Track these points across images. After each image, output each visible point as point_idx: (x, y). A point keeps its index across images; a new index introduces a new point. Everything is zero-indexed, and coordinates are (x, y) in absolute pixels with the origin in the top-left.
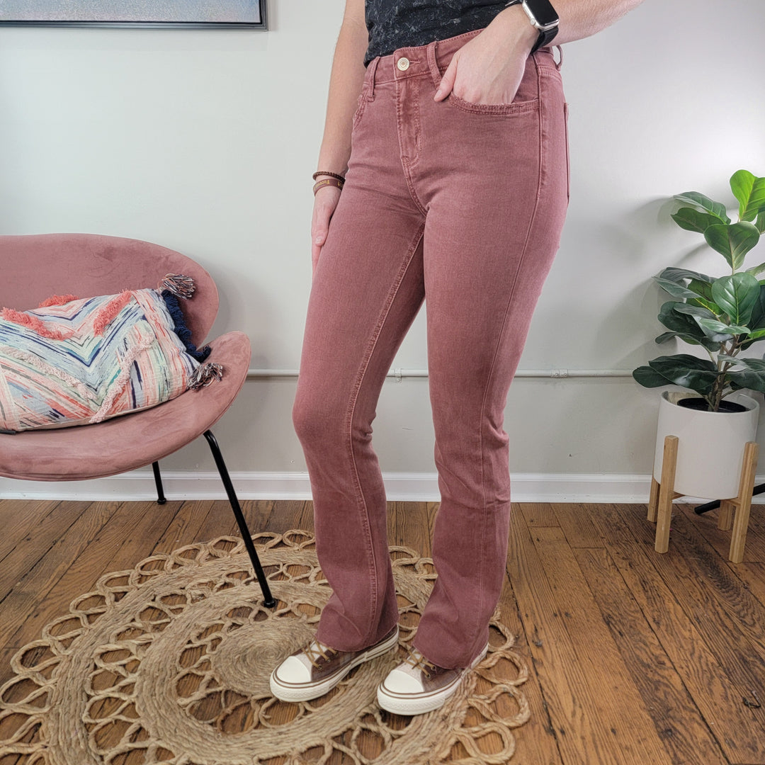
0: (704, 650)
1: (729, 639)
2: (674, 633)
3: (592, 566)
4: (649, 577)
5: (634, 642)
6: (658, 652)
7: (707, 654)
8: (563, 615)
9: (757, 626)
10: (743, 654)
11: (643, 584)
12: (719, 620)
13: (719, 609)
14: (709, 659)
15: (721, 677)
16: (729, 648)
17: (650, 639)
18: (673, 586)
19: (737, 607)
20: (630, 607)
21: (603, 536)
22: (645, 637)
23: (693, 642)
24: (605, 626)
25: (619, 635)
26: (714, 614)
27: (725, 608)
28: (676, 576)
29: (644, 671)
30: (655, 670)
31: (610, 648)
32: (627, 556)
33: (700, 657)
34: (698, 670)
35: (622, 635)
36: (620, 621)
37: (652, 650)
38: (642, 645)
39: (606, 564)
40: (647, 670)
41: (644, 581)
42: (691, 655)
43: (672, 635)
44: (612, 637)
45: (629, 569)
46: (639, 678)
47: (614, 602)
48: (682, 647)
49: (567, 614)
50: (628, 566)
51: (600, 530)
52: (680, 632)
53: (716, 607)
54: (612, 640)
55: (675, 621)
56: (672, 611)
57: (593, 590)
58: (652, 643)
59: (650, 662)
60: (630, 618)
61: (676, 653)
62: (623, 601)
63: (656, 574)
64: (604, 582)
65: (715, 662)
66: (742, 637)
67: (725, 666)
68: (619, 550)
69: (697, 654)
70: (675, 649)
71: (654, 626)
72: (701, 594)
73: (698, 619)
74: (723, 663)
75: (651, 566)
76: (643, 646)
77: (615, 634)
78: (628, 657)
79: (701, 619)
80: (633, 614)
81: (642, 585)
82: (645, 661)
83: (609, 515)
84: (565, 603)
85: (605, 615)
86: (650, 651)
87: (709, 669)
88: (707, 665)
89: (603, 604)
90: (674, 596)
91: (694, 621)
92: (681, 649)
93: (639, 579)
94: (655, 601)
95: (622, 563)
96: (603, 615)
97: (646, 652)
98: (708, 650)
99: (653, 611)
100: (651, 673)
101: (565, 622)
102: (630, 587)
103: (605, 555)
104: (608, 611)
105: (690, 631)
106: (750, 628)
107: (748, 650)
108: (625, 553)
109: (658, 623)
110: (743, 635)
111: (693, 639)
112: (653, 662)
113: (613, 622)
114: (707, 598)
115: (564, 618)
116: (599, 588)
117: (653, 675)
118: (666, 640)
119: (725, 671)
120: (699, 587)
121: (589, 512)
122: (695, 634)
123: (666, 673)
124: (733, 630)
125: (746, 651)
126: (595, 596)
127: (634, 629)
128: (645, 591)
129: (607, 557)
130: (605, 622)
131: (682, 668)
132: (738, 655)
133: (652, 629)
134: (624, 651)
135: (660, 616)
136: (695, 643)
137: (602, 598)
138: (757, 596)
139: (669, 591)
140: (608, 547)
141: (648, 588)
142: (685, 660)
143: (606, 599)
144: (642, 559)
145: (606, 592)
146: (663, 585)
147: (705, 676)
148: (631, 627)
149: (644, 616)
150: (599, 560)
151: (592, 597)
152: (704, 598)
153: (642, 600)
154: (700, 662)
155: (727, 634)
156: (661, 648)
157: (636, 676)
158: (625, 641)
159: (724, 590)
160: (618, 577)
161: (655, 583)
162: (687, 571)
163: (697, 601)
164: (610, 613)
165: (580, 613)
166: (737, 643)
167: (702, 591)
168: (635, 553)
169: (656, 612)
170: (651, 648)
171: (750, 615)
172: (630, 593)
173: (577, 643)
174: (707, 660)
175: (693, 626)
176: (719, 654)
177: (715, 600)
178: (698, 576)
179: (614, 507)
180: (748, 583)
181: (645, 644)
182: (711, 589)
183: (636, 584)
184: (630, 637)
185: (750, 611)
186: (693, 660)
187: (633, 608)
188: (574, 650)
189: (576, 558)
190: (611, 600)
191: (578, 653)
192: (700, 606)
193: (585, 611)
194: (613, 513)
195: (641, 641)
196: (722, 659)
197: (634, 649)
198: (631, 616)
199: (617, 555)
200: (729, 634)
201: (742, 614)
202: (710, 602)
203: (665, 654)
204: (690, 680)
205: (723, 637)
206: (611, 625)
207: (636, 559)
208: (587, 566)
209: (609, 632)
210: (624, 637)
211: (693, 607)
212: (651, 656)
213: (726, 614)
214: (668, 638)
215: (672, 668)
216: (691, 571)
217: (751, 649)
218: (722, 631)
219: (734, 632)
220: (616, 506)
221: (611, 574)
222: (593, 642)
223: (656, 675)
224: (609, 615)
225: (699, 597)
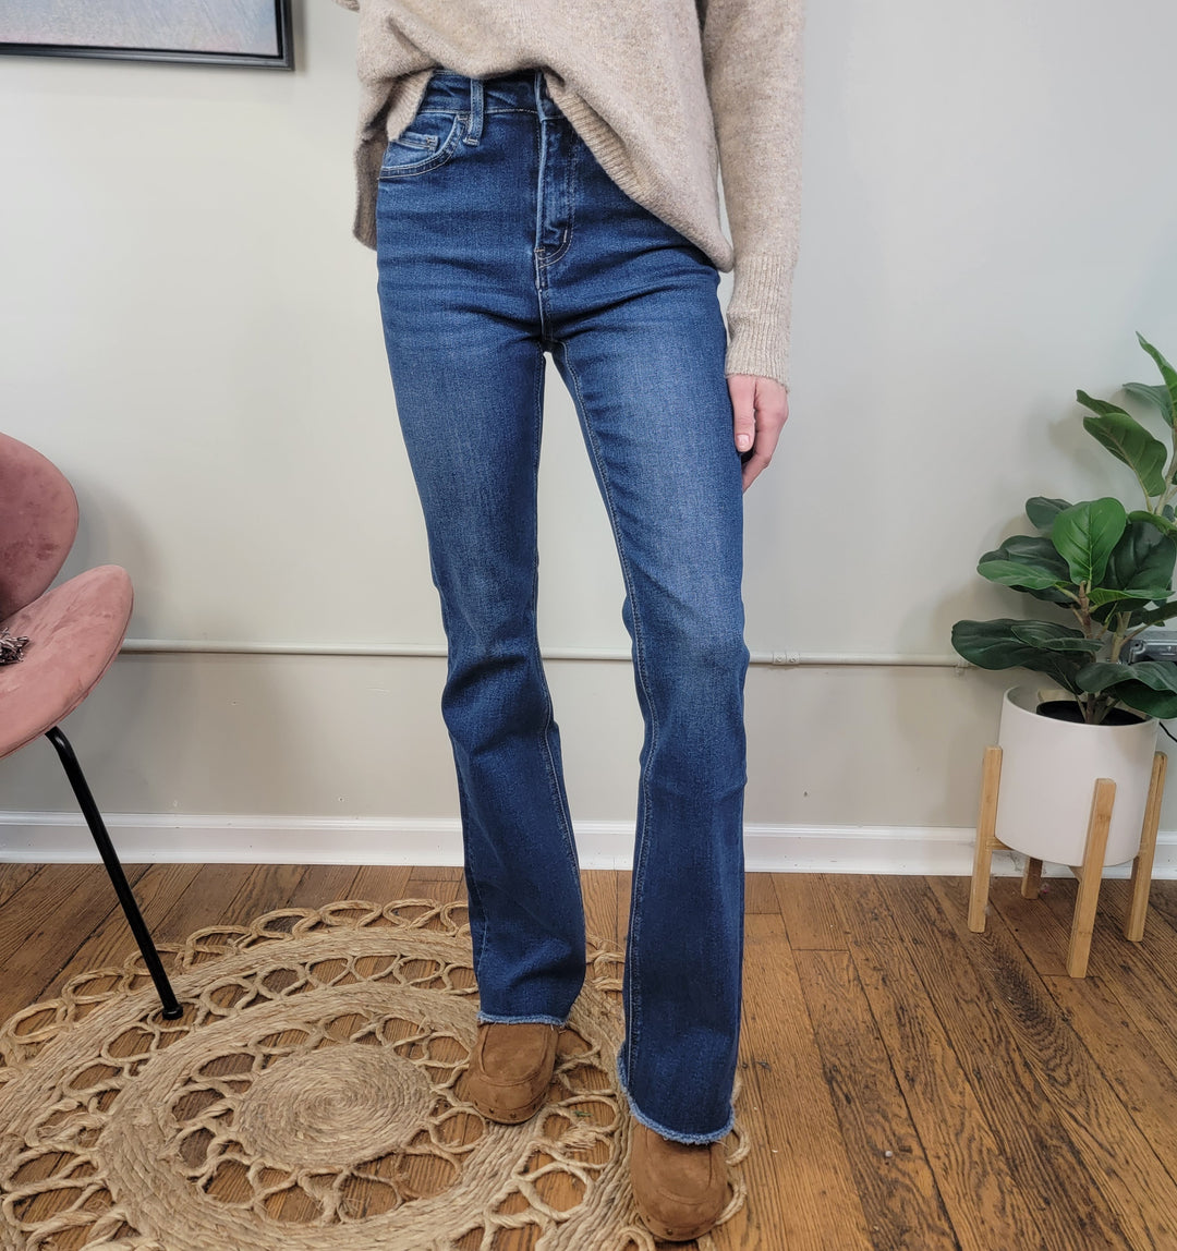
0: (979, 1126)
1: (1023, 1108)
2: (936, 1098)
3: (820, 981)
4: (911, 1001)
5: (867, 1114)
6: (903, 1130)
7: (983, 1133)
8: (758, 1066)
9: (1073, 1085)
10: (1042, 1132)
11: (900, 1012)
12: (1012, 1074)
13: (1016, 1056)
14: (985, 1141)
15: (999, 1173)
16: (1020, 1121)
17: (896, 1110)
18: (948, 1016)
19: (1045, 1054)
20: (871, 1052)
21: (848, 930)
22: (888, 1104)
23: (963, 1114)
24: (824, 1086)
25: (845, 1102)
26: (1006, 1064)
27: (1026, 1054)
28: (957, 1001)
29: (875, 1164)
30: (894, 1161)
31: (825, 1124)
32: (881, 965)
33: (971, 1139)
34: (963, 1163)
35: (849, 1102)
36: (850, 1077)
37: (895, 1127)
38: (878, 1117)
39: (845, 977)
40: (879, 1162)
41: (901, 1008)
42: (957, 1135)
43: (932, 1101)
44: (833, 1104)
45: (880, 987)
46: (865, 1175)
47: (847, 1044)
48: (944, 1121)
49: (765, 1066)
50: (881, 982)
51: (844, 920)
52: (945, 1095)
53: (1012, 1053)
54: (831, 1109)
55: (940, 1077)
56: (939, 1060)
57: (815, 1023)
58: (895, 1115)
59: (887, 1147)
60: (868, 1071)
61: (932, 1132)
62: (862, 1042)
63: (924, 995)
64: (836, 1010)
65: (994, 1147)
66: (1044, 1105)
67: (1009, 1155)
68: (871, 954)
69: (965, 1135)
70: (932, 1126)
71: (905, 1086)
72: (991, 1029)
73: (978, 1073)
74: (1008, 1150)
75: (919, 983)
76: (882, 1120)
77: (838, 1098)
78: (853, 1139)
79: (984, 1073)
80: (873, 1065)
81: (898, 1015)
82: (880, 1146)
83: (864, 894)
84: (766, 1045)
85: (828, 1065)
86: (891, 1129)
87: (982, 1159)
88: (981, 1151)
89: (828, 1048)
90: (947, 1034)
91: (972, 1076)
92: (943, 1126)
93: (895, 1004)
94: (913, 1042)
95: (871, 977)
96: (824, 1065)
97: (885, 1131)
98: (987, 1128)
99: (908, 1059)
100: (885, 1167)
101: (759, 1077)
102: (877, 1017)
103: (845, 962)
104: (833, 1059)
105: (963, 1094)
106: (1061, 1088)
107: (1051, 1126)
108: (879, 960)
109: (912, 1081)
110: (1049, 1101)
111: (965, 1109)
112: (893, 1148)
113: (839, 1079)
114: (999, 1037)
115: (758, 1073)
116: (826, 1020)
117: (889, 1171)
118: (921, 1108)
119: (1008, 1164)
120: (989, 1019)
121: (832, 889)
122: (970, 1099)
123: (909, 1167)
124: (1032, 1093)
125: (1048, 1128)
126: (816, 1034)
127: (872, 1090)
128: (901, 1024)
129: (848, 966)
130: (826, 1078)
131: (939, 1158)
132: (1034, 1136)
133: (901, 1091)
134: (848, 1129)
135: (917, 1068)
136: (967, 1114)
137: (827, 1037)
138: (1081, 1035)
139: (939, 1025)
140: (853, 949)
141: (905, 1020)
142: (945, 1144)
143: (835, 1038)
144: (906, 970)
145: (835, 1027)
146: (931, 1013)
147: (974, 1171)
148: (867, 1087)
149: (892, 1068)
150: (834, 971)
151: (811, 1037)
152: (995, 1037)
153: (894, 1040)
154: (969, 1148)
155: (1022, 1098)
156: (910, 1122)
157: (860, 1172)
158: (853, 1111)
159: (1029, 1023)
160: (861, 1002)
161: (920, 1011)
162: (975, 991)
163: (982, 1042)
164: (837, 1063)
165: (786, 1062)
166: (1034, 1113)
167: (992, 1024)
168: (896, 959)
169: (912, 1061)
170: (893, 1124)
171: (1064, 1067)
172: (875, 1029)
173: (773, 1116)
174: (982, 1144)
175: (967, 1086)
176: (1002, 1132)
177: (1012, 1040)
178: (990, 999)
179: (875, 880)
180: (1069, 1012)
181: (885, 1117)
182: (1009, 1022)
183: (888, 1013)
184: (862, 1105)
185: (1066, 1059)
186: (959, 1144)
187: (875, 1055)
188: (766, 1127)
189: (797, 967)
190: (841, 1041)
191: (770, 1133)
192: (987, 1051)
193: (795, 1059)
194: (872, 890)
195: (878, 1112)
196: (1006, 1142)
197: (865, 1126)
198: (871, 1068)
199: (864, 962)
200: (1026, 1099)
201: (1052, 1064)
202: (1003, 1044)
203: (914, 1133)
204: (947, 1180)
205: (1013, 1104)
206: (834, 1084)
207: (896, 971)
208: (813, 982)
209: (828, 1097)
210: (852, 1104)
211: (973, 1053)
212: (891, 1137)
213: (1026, 1064)
214: (924, 1106)
215: (921, 1158)
216: (981, 991)
217: (1057, 1125)
218: (1015, 1094)
219: (1034, 1097)
220: (878, 879)
221: (850, 996)
222: (798, 1114)
223: (894, 1170)
224: (835, 1066)
225: (987, 1037)
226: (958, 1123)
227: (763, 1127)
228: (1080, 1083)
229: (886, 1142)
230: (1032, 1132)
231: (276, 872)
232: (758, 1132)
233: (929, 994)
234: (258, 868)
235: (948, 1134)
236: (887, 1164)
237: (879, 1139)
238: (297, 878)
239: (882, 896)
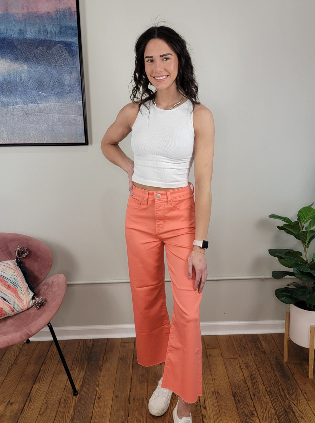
0: (271, 407)
1: (281, 402)
2: (260, 400)
3: (231, 368)
4: (254, 373)
5: (244, 405)
6: (252, 409)
7: (272, 409)
8: (216, 393)
9: (294, 395)
10: (286, 408)
11: (251, 376)
12: (279, 393)
13: (280, 387)
14: (272, 411)
15: (275, 419)
16: (281, 405)
17: (250, 403)
18: (263, 377)
19: (288, 386)
20: (244, 388)
21: (237, 352)
22: (248, 402)
23: (267, 404)
24: (233, 398)
25: (238, 402)
26: (278, 390)
27: (283, 387)
28: (266, 372)
29: (246, 418)
30: (250, 418)
31: (233, 408)
32: (246, 363)
33: (269, 411)
34: (267, 417)
35: (239, 402)
36: (239, 395)
37: (250, 409)
38: (246, 406)
39: (237, 367)
40: (247, 418)
41: (252, 375)
42: (265, 410)
43: (259, 401)
44: (235, 403)
45: (246, 369)
46: (243, 421)
47: (238, 386)
48: (262, 406)
49: (218, 393)
50: (246, 367)
51: (236, 349)
52: (263, 399)
53: (279, 386)
54: (235, 404)
55: (261, 394)
56: (261, 389)
57: (230, 380)
58: (250, 405)
59: (248, 414)
60: (243, 393)
61: (259, 409)
62: (242, 385)
63: (257, 371)
64: (235, 376)
65: (274, 413)
66: (287, 400)
67: (278, 414)
68: (243, 359)
69: (268, 409)
70: (259, 407)
71: (253, 397)
72: (274, 380)
73: (271, 393)
74: (278, 413)
75: (256, 367)
76: (247, 407)
77: (236, 402)
78: (240, 412)
79: (272, 392)
80: (245, 392)
81: (251, 377)
82: (247, 414)
83: (241, 341)
84: (218, 387)
85: (234, 392)
86: (249, 409)
87: (271, 416)
88: (271, 414)
89: (233, 387)
90: (263, 382)
91: (269, 393)
92: (262, 407)
93: (250, 374)
94: (255, 385)
95: (243, 366)
96: (233, 392)
97: (248, 410)
98: (272, 408)
99: (253, 390)
100: (248, 419)
101: (217, 396)
102: (245, 378)
103: (237, 362)
104: (235, 390)
105: (267, 398)
106: (291, 396)
107: (288, 406)
108: (246, 361)
109: (254, 395)
110: (288, 399)
111: (267, 403)
112: (250, 414)
113: (237, 396)
114: (276, 382)
115: (217, 395)
116: (233, 379)
117: (249, 420)
118: (257, 403)
119: (277, 417)
120: (274, 377)
121: (233, 340)
122: (269, 400)
123: (254, 419)
124: (284, 397)
125: (288, 407)
126: (230, 384)
127: (244, 399)
128: (251, 380)
129: (238, 363)
130: (233, 395)
131: (261, 416)
132: (284, 409)
133: (251, 398)
134: (239, 410)
135: (256, 392)
136: (268, 404)
137: (233, 384)
138: (297, 380)
139: (261, 380)
140: (239, 358)
141: (252, 378)
142: (263, 412)
143: (235, 385)
144: (253, 363)
145: (235, 381)
146: (259, 376)
147: (269, 419)
148: (243, 398)
149: (249, 392)
150: (234, 365)
151: (229, 384)
152: (275, 382)
153: (250, 384)
154: (268, 413)
155: (281, 399)
156: (254, 407)
157: (242, 421)
158: (240, 405)
159: (284, 378)
160: (241, 373)
161: (256, 376)
162: (270, 369)
163: (272, 384)
164: (236, 391)
165: (223, 392)
166: (284, 403)
167: (274, 379)
168: (250, 360)
169: (254, 390)
170: (250, 407)
171: (292, 390)
172: (245, 381)
173: (221, 407)
174: (271, 412)
175: (268, 397)
176: (276, 409)
177: (279, 383)
178: (274, 371)
179: (244, 336)
180: (294, 374)
181: (248, 406)
182: (279, 378)
183: (248, 376)
184: (242, 403)
185: (292, 388)
186: (266, 412)
187: (245, 389)
188: (219, 410)
189: (225, 364)
190: (237, 385)
191: (220, 411)
192: (273, 386)
193: (225, 391)
194: (243, 339)
195: (246, 404)
196: (277, 411)
197: (243, 408)
198: (244, 392)
199: (242, 362)
200: (282, 399)
201: (289, 389)
202: (277, 384)
203: (255, 410)
204: (263, 422)
205: (279, 401)
206: (235, 397)
207: (250, 364)
208: (229, 368)
209: (233, 400)
210: (240, 403)
211: (270, 387)
212: (250, 411)
213: (283, 389)
214: (258, 403)
215: (257, 416)
216: (272, 369)
217: (290, 406)
218: (280, 398)
219: (285, 399)
220: (245, 336)
221: (239, 372)
222: (227, 406)
223: (250, 420)
224: (235, 392)
225: (273, 382)
226: (266, 407)
227: (218, 410)
228: (296, 394)
229: (248, 413)
230: (283, 408)
231: (86, 342)
232: (217, 411)
233: (258, 370)
234: (81, 341)
235: (263, 409)
236: (249, 418)
237: (247, 412)
238: (91, 343)
239: (246, 341)
